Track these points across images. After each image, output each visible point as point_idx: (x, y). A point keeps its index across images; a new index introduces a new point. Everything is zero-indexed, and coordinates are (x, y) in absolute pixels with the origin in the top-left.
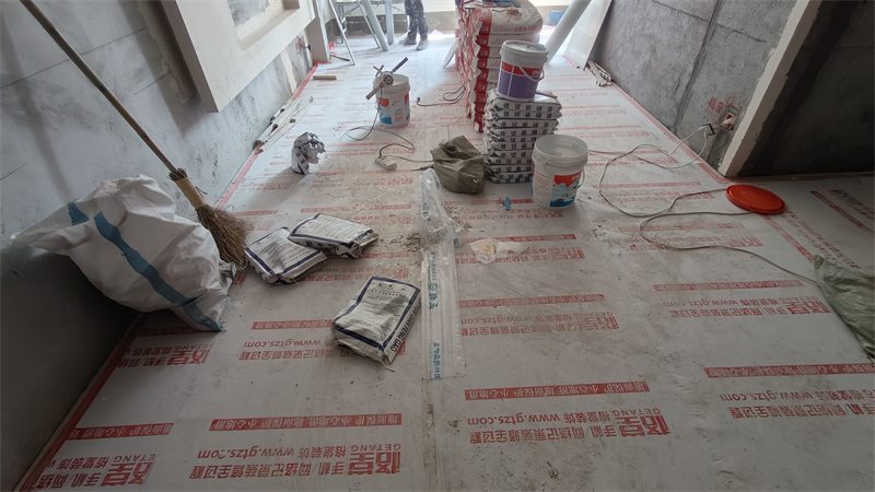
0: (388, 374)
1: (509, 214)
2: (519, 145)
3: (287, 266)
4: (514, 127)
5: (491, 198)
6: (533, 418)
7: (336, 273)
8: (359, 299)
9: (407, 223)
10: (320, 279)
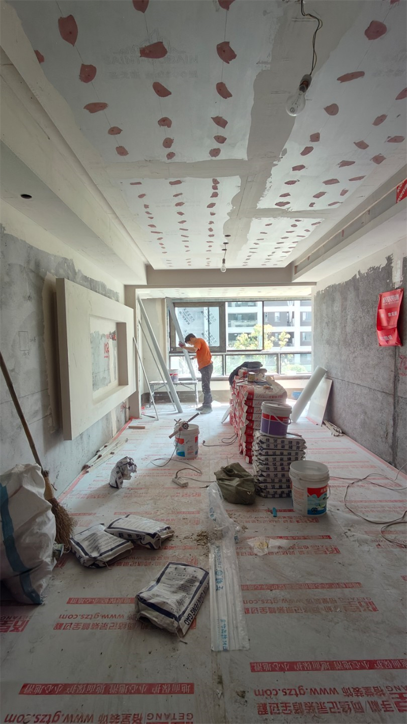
0: (181, 646)
1: (276, 519)
2: (279, 468)
3: (103, 551)
4: (274, 454)
5: (261, 508)
6: (313, 691)
7: (140, 560)
8: (158, 581)
9: (197, 524)
10: (126, 565)
